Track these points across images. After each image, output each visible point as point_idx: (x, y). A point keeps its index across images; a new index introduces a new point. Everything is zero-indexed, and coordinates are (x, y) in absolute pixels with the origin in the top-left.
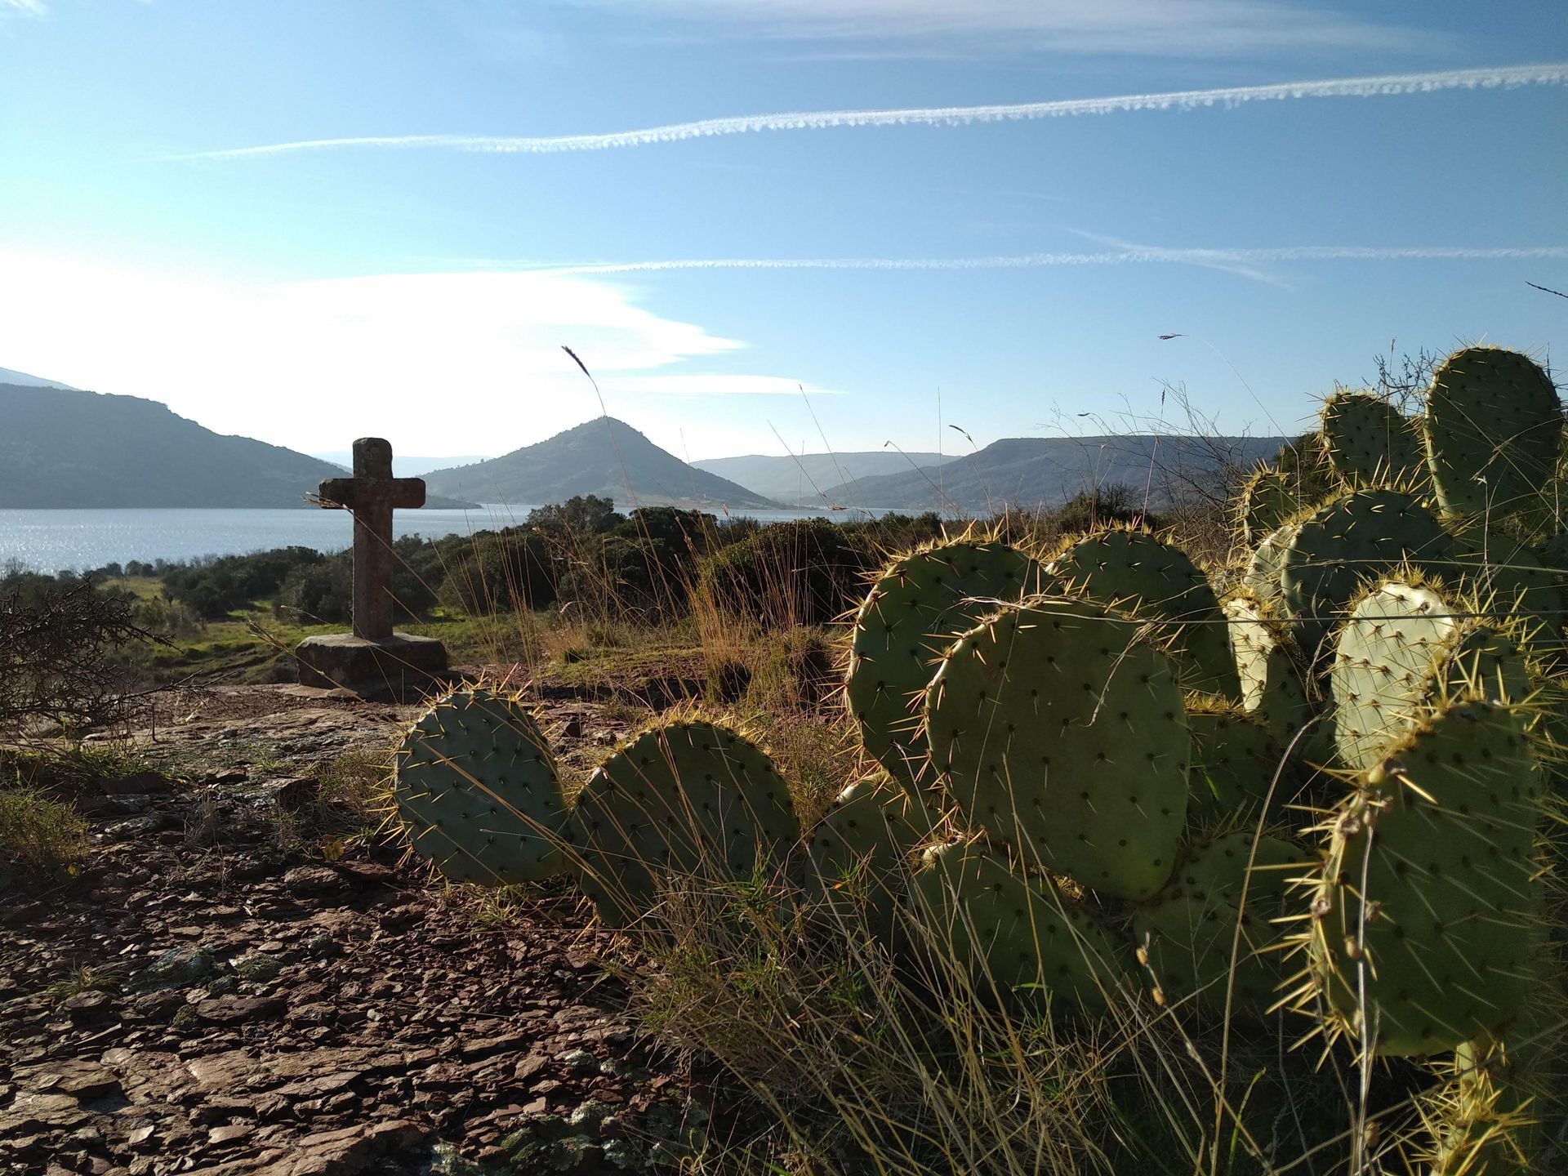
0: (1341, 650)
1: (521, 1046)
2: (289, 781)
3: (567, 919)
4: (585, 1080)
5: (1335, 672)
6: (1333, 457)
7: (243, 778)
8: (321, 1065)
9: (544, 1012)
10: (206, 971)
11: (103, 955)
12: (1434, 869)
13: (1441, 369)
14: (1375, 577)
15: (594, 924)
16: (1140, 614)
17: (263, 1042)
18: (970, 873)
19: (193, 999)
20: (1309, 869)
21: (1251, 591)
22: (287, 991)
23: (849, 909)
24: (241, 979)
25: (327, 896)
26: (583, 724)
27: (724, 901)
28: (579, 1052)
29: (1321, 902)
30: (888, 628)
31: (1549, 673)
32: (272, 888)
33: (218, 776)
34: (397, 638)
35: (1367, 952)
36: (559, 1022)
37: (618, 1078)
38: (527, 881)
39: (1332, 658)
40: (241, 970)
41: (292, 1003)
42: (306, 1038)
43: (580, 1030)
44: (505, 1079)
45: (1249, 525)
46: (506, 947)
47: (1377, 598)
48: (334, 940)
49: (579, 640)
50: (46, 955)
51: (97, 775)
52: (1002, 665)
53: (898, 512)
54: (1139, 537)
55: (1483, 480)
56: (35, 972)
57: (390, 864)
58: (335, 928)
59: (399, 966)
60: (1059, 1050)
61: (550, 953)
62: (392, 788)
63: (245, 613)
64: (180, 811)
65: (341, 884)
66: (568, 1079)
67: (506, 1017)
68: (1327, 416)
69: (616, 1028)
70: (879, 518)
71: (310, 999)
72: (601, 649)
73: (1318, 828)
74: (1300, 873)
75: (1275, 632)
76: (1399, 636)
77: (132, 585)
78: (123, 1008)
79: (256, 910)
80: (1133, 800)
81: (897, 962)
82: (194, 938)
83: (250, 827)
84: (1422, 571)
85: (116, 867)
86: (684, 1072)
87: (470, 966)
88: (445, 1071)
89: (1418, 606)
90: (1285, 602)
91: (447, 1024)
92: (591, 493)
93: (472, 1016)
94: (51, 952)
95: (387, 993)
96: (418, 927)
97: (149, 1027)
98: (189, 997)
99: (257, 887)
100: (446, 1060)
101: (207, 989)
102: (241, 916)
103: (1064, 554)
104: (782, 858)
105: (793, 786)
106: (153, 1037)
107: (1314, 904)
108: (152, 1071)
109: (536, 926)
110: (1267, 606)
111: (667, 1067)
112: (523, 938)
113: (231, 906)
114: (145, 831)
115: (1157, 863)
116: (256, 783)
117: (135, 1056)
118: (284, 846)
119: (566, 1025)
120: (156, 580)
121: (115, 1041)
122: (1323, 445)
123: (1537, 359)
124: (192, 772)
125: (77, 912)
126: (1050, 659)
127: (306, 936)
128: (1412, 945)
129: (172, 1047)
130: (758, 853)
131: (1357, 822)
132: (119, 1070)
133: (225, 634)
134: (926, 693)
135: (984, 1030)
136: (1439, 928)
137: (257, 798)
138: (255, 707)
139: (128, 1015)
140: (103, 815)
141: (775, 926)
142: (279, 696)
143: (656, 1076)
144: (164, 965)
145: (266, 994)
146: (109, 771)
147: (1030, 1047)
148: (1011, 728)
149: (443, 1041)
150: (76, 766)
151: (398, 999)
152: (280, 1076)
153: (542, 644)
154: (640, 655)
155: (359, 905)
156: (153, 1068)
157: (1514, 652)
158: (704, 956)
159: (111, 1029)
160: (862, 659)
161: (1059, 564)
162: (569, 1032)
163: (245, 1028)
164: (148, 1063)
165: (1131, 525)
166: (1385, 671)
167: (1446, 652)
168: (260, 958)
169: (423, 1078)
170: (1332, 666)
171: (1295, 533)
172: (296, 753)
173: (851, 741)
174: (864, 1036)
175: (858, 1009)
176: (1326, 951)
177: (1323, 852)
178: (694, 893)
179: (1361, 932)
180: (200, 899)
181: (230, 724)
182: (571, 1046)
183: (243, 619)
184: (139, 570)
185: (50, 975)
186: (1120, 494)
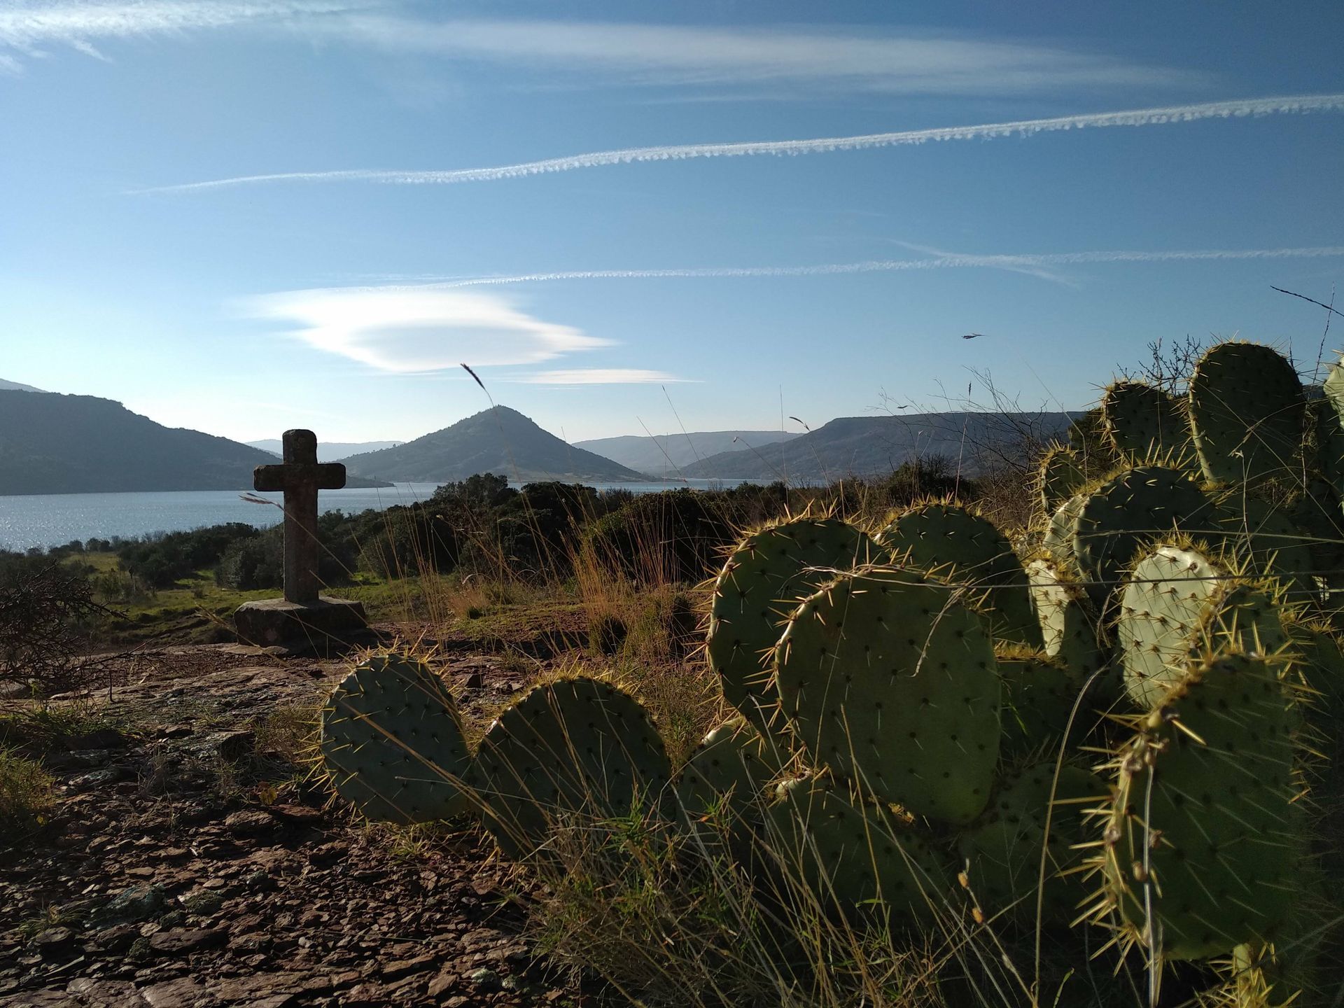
0: (1126, 603)
1: (433, 966)
2: (230, 734)
3: (472, 851)
4: (489, 995)
5: (1121, 623)
6: (1114, 438)
7: (189, 732)
8: (259, 989)
9: (453, 935)
10: (158, 907)
11: (68, 894)
12: (1206, 799)
13: (1201, 361)
14: (1152, 542)
15: (496, 855)
16: (954, 580)
17: (208, 969)
18: (817, 804)
19: (147, 932)
20: (1103, 801)
21: (1049, 553)
22: (229, 923)
23: (714, 838)
24: (188, 913)
25: (263, 836)
26: (483, 675)
27: (606, 834)
28: (483, 971)
29: (1112, 831)
30: (742, 594)
31: (1301, 619)
32: (215, 831)
33: (167, 731)
34: (322, 601)
35: (1153, 873)
36: (466, 944)
37: (518, 993)
38: (436, 819)
39: (1118, 611)
40: (189, 905)
41: (233, 934)
42: (245, 965)
43: (484, 950)
44: (419, 996)
45: (1046, 495)
46: (419, 878)
47: (1154, 559)
48: (270, 876)
49: (479, 600)
50: (18, 896)
51: (61, 734)
52: (839, 625)
53: (751, 482)
54: (952, 510)
55: (1240, 454)
56: (9, 912)
57: (317, 806)
58: (270, 865)
59: (325, 897)
60: (898, 958)
61: (458, 881)
62: (319, 741)
63: (190, 582)
64: (134, 764)
65: (275, 826)
66: (475, 995)
67: (419, 941)
68: (1108, 402)
69: (516, 947)
70: (734, 488)
71: (248, 930)
72: (499, 606)
73: (1109, 765)
74: (1095, 805)
75: (1070, 588)
76: (1173, 591)
77: (93, 559)
78: (86, 942)
79: (201, 851)
80: (954, 738)
81: (757, 884)
82: (147, 878)
83: (197, 776)
84: (1190, 536)
85: (79, 815)
86: (575, 985)
87: (388, 895)
88: (367, 991)
89: (1189, 566)
90: (1078, 563)
91: (368, 948)
92: (488, 472)
93: (390, 940)
94: (22, 893)
95: (315, 922)
96: (342, 862)
97: (108, 959)
98: (143, 931)
99: (202, 830)
100: (368, 981)
101: (158, 923)
102: (188, 856)
103: (890, 526)
104: (655, 797)
105: (664, 733)
106: (113, 967)
107: (1107, 832)
108: (111, 998)
109: (445, 857)
110: (1063, 566)
111: (560, 982)
112: (434, 869)
113: (179, 848)
114: (104, 782)
115: (976, 792)
116: (201, 737)
117: (96, 985)
118: (225, 792)
119: (472, 946)
120: (112, 554)
121: (79, 971)
122: (1105, 426)
123: (1282, 351)
124: (145, 728)
125: (45, 857)
126: (880, 619)
127: (245, 873)
128: (1191, 865)
129: (129, 976)
130: (635, 792)
131: (1140, 761)
132: (82, 998)
133: (173, 600)
134: (775, 650)
135: (832, 941)
136: (1213, 850)
137: (201, 750)
138: (199, 665)
139: (90, 948)
140: (66, 769)
141: (651, 855)
142: (221, 654)
143: (551, 990)
144: (121, 903)
145: (210, 926)
146: (72, 729)
147: (873, 955)
148: (848, 679)
149: (365, 964)
150: (43, 726)
151: (326, 927)
152: (223, 1000)
153: (448, 604)
154: (533, 611)
155: (291, 844)
156: (112, 995)
157: (1269, 605)
158: (590, 882)
159: (75, 961)
160: (721, 622)
161: (886, 535)
162: (474, 952)
163: (192, 957)
164: (108, 990)
165: (945, 500)
166: (1163, 621)
167: (1212, 607)
168: (205, 894)
169: (348, 998)
170: (1119, 617)
171: (1083, 504)
172: (234, 709)
173: (713, 691)
174: (730, 950)
175: (723, 926)
176: (1118, 872)
177: (1111, 787)
178: (581, 828)
179: (1146, 857)
180: (153, 842)
181: (177, 684)
182: (477, 965)
183: (188, 587)
184: (99, 546)
185: (22, 914)
186: (939, 462)
